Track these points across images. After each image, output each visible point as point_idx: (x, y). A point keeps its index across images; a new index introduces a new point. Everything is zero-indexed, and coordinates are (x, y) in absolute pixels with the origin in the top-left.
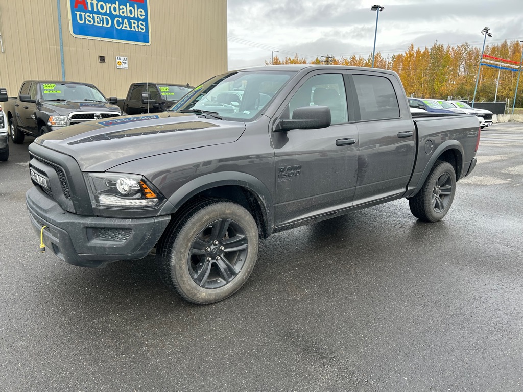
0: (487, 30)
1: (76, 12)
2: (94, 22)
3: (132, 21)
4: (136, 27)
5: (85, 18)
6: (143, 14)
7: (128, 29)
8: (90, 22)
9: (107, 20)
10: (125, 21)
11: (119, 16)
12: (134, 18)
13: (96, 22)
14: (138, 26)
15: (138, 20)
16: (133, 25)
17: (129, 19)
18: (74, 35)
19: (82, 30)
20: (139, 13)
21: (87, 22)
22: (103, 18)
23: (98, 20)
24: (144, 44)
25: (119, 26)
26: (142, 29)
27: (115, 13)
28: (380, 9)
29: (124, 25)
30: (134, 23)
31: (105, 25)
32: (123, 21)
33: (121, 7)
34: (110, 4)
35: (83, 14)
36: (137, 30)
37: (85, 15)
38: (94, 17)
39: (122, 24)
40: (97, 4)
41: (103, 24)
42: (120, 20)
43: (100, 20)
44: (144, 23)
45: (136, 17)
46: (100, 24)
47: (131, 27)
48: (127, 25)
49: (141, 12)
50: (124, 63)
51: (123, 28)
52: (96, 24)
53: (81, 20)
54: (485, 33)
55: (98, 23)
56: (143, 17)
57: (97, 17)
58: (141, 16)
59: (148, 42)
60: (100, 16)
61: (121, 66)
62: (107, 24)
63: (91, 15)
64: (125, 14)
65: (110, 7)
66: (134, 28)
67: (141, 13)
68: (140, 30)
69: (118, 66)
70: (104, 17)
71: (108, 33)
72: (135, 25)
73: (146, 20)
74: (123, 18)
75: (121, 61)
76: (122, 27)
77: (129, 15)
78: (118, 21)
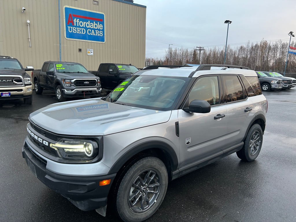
1: (68, 27)
2: (77, 32)
3: (96, 31)
4: (98, 34)
5: (73, 30)
6: (102, 27)
7: (94, 35)
8: (75, 31)
9: (83, 30)
10: (93, 31)
11: (90, 28)
12: (97, 29)
13: (78, 31)
14: (99, 33)
15: (99, 30)
16: (96, 33)
17: (95, 30)
18: (66, 38)
19: (71, 35)
20: (100, 27)
21: (73, 32)
22: (81, 29)
23: (79, 30)
24: (102, 42)
25: (89, 33)
26: (101, 35)
27: (87, 27)
28: (229, 22)
29: (92, 33)
30: (97, 32)
31: (82, 33)
32: (91, 31)
33: (91, 24)
34: (85, 22)
35: (72, 27)
36: (99, 35)
37: (72, 28)
38: (77, 29)
39: (91, 32)
40: (79, 23)
41: (81, 32)
42: (90, 30)
43: (80, 31)
44: (102, 32)
45: (98, 28)
46: (80, 32)
47: (95, 34)
48: (94, 33)
49: (101, 26)
50: (91, 52)
51: (92, 34)
52: (78, 33)
53: (70, 31)
54: (290, 35)
55: (79, 32)
56: (102, 29)
57: (79, 29)
58: (101, 28)
59: (104, 41)
60: (80, 29)
61: (90, 54)
62: (84, 32)
63: (76, 28)
64: (93, 27)
65: (85, 24)
66: (97, 34)
67: (101, 27)
68: (100, 35)
69: (88, 54)
70: (82, 29)
71: (84, 37)
72: (98, 33)
73: (103, 30)
74: (92, 29)
75: (90, 51)
76: (91, 34)
77: (95, 28)
78: (89, 31)
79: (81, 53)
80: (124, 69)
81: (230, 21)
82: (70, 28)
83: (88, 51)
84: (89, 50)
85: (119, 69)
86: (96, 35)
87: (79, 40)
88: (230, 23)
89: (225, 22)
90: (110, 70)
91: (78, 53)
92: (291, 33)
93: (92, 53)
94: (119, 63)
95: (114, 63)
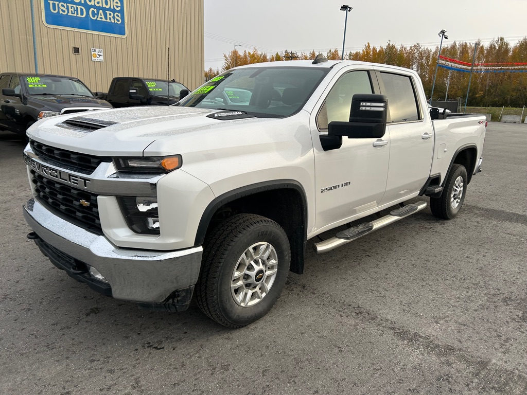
0: (444, 33)
1: (49, 1)
2: (68, 12)
3: (108, 12)
4: (112, 19)
5: (59, 8)
6: (119, 5)
7: (104, 20)
8: (64, 11)
9: (82, 10)
11: (94, 7)
12: (109, 9)
13: (70, 12)
14: (114, 18)
15: (114, 11)
16: (108, 16)
17: (104, 10)
18: (46, 25)
19: (55, 19)
20: (115, 4)
21: (61, 12)
22: (77, 8)
23: (73, 10)
24: (120, 36)
25: (94, 17)
26: (118, 21)
27: (90, 4)
29: (99, 16)
30: (110, 14)
31: (79, 15)
32: (98, 12)
35: (57, 3)
36: (113, 22)
37: (58, 5)
38: (68, 7)
39: (98, 14)
41: (77, 14)
42: (95, 10)
43: (74, 10)
44: (119, 15)
45: (112, 8)
46: (74, 14)
47: (106, 19)
49: (117, 3)
50: (100, 55)
51: (99, 19)
52: (70, 14)
53: (54, 9)
54: (441, 35)
55: (72, 13)
56: (119, 9)
57: (72, 7)
58: (117, 7)
59: (124, 35)
60: (75, 6)
61: (97, 58)
62: (82, 14)
63: (65, 5)
64: (100, 5)
66: (110, 19)
67: (117, 5)
68: (116, 21)
69: (93, 58)
70: (79, 7)
71: (83, 24)
72: (111, 17)
73: (122, 11)
74: (99, 9)
75: (97, 53)
76: (97, 17)
77: (104, 6)
78: (93, 11)
79: (79, 57)
80: (160, 90)
81: (349, 8)
82: (54, 5)
83: (92, 53)
84: (95, 51)
85: (151, 90)
86: (108, 20)
87: (73, 29)
88: (349, 11)
89: (342, 7)
90: (131, 91)
91: (73, 56)
92: (443, 32)
93: (101, 58)
94: (151, 77)
95: (141, 76)
